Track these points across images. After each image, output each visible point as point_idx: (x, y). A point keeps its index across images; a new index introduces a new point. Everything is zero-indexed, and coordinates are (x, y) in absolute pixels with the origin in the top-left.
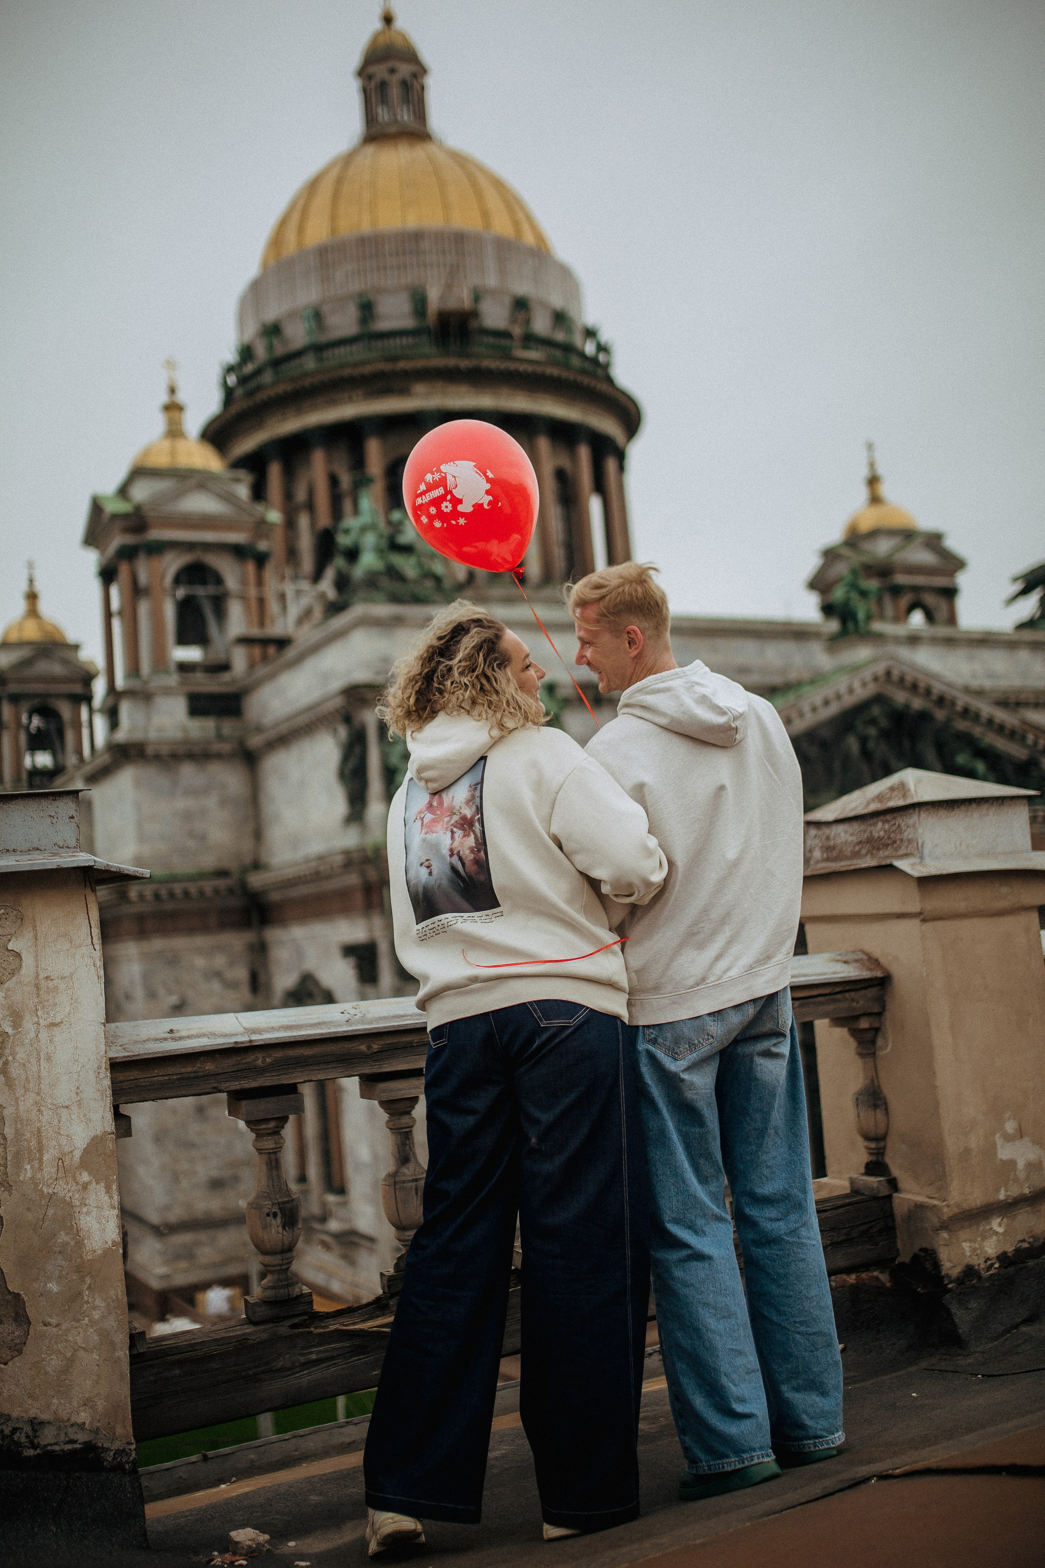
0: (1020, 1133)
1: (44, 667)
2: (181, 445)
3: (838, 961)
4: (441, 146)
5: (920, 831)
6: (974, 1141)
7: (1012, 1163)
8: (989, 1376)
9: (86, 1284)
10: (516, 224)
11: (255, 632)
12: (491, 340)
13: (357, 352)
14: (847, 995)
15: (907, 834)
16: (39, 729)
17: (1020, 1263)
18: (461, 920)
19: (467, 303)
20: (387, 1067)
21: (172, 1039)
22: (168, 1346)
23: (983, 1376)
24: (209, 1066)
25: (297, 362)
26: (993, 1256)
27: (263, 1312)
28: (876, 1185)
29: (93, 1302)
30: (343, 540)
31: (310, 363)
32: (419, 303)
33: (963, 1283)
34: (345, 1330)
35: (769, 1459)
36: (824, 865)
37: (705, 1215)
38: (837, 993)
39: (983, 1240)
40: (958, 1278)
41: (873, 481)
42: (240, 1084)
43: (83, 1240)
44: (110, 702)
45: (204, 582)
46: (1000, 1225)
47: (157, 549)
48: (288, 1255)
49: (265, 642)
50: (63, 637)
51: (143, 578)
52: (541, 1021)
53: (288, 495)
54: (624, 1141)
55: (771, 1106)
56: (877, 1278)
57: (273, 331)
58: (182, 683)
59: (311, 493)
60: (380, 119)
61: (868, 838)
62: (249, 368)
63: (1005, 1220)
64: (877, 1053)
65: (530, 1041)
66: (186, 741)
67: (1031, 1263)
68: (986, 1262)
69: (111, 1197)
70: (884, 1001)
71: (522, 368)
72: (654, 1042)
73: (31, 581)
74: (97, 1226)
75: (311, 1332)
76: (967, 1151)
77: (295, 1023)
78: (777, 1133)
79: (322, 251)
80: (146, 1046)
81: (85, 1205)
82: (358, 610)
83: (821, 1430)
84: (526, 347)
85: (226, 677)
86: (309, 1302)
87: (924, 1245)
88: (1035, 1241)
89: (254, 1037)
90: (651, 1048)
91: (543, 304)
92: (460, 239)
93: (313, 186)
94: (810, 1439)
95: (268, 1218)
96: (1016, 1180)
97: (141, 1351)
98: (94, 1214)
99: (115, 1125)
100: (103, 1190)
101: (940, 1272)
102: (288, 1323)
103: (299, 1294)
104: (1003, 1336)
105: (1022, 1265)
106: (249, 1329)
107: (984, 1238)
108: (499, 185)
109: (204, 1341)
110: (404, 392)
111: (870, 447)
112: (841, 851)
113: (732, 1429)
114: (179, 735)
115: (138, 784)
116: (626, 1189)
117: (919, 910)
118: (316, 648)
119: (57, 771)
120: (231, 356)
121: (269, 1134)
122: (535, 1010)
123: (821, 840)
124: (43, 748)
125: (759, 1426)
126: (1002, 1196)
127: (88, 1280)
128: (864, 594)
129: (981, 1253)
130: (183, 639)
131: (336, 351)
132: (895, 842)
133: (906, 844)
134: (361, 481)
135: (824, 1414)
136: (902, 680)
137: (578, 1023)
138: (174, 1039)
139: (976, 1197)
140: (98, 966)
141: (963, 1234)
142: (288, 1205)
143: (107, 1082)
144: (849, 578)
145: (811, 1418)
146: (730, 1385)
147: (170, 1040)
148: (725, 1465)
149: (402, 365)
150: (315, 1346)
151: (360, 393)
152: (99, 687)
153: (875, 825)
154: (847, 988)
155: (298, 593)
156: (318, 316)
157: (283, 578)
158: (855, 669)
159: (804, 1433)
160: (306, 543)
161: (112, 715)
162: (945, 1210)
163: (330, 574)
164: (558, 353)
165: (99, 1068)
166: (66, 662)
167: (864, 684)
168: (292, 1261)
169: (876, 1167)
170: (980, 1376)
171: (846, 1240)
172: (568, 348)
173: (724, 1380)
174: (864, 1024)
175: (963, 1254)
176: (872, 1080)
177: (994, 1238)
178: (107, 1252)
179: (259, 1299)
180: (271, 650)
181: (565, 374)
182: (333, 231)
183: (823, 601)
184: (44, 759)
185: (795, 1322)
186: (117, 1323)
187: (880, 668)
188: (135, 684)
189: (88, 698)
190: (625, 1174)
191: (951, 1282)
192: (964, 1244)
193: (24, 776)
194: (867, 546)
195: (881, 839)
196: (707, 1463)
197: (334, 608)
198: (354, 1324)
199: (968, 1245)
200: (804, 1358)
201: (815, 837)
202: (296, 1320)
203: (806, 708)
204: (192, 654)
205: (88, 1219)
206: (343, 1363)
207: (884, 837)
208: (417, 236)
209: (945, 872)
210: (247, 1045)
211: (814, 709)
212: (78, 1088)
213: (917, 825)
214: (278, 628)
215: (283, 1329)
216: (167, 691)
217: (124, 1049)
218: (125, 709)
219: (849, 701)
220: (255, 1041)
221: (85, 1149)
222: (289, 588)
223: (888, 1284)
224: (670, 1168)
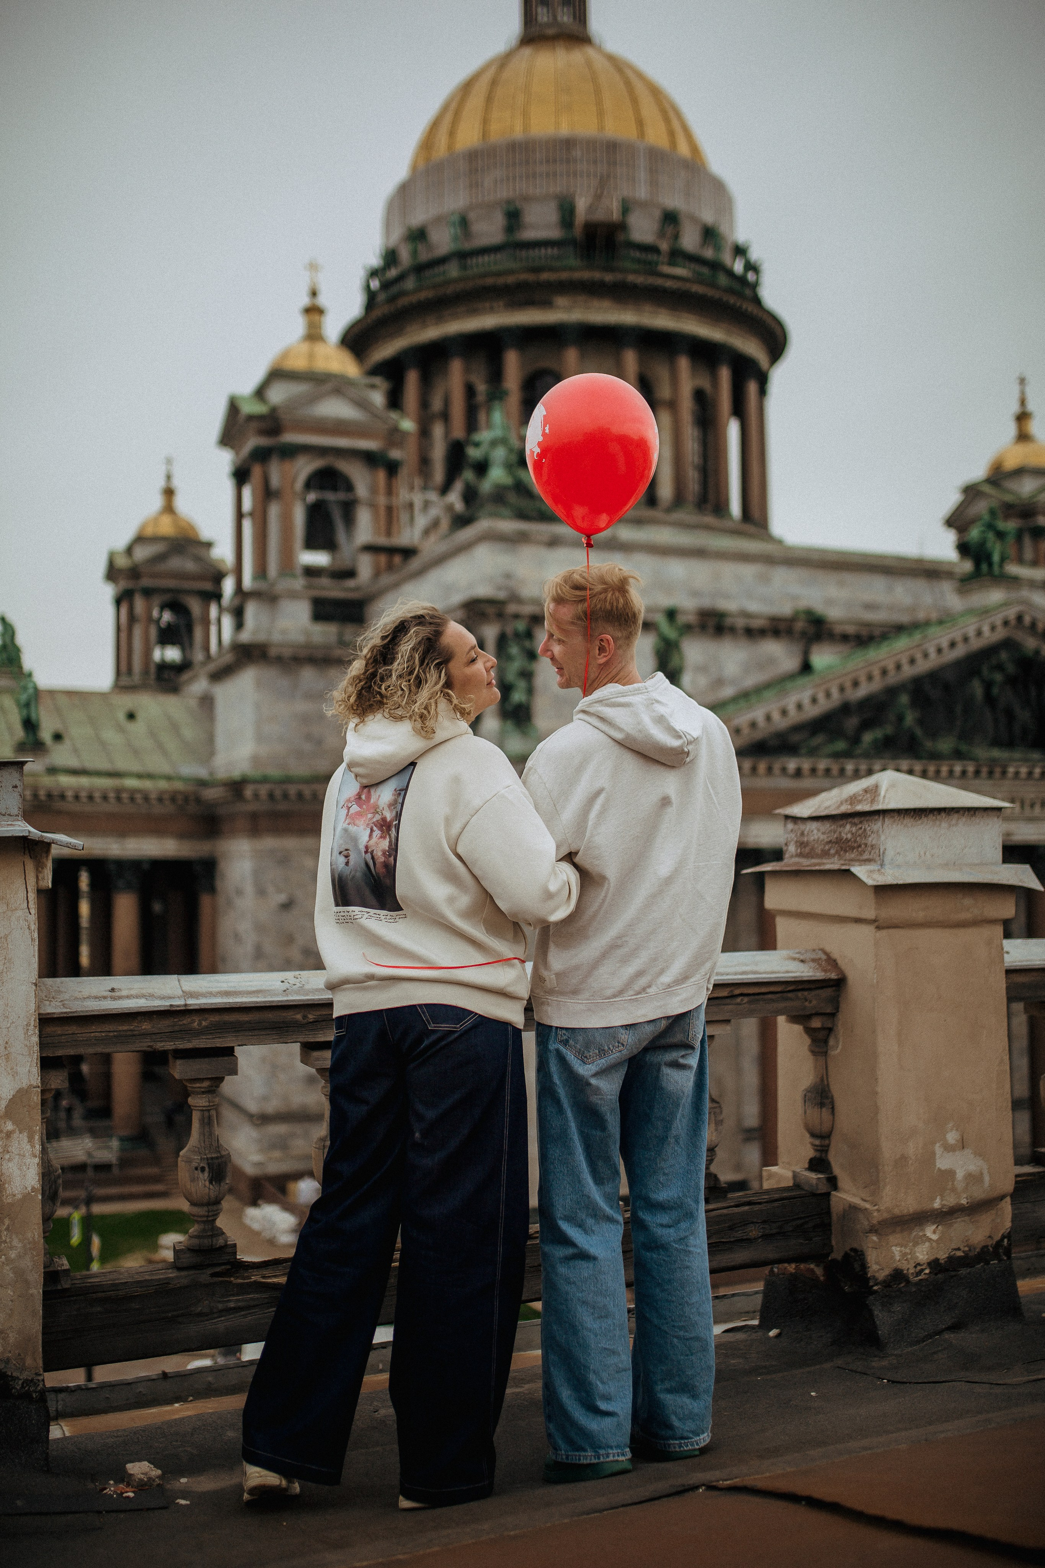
0: (962, 1144)
1: (176, 563)
2: (320, 350)
3: (794, 959)
4: (599, 49)
5: (883, 838)
6: (912, 1149)
7: (951, 1173)
8: (893, 1382)
9: (4, 1225)
10: (671, 134)
11: (382, 541)
12: (637, 254)
13: (502, 262)
14: (800, 994)
15: (871, 840)
16: (169, 625)
17: (951, 1271)
18: (366, 915)
19: (616, 216)
20: (320, 1037)
21: (111, 997)
22: (92, 1284)
23: (889, 1381)
24: (146, 1026)
25: (441, 268)
26: (923, 1262)
27: (187, 1259)
28: (814, 1182)
29: (11, 1242)
30: (473, 453)
31: (453, 270)
32: (567, 211)
33: (889, 1286)
34: (264, 1283)
35: (623, 1458)
36: (797, 860)
37: (595, 1215)
38: (789, 991)
39: (914, 1246)
40: (884, 1281)
41: (1022, 417)
42: (175, 1044)
43: (4, 1184)
44: (237, 602)
45: (335, 489)
46: (934, 1232)
47: (290, 452)
48: (215, 1208)
49: (391, 551)
50: (197, 534)
51: (275, 481)
52: (429, 1023)
53: (424, 403)
54: (506, 1142)
55: (673, 1115)
56: (812, 1271)
57: (418, 236)
58: (309, 587)
59: (447, 402)
60: (539, 18)
61: (837, 838)
62: (393, 273)
63: (940, 1227)
64: (829, 1051)
65: (419, 1041)
66: (308, 646)
67: (963, 1272)
68: (915, 1267)
69: (33, 1146)
70: (838, 1003)
71: (669, 284)
72: (565, 1043)
73: (169, 477)
74: (18, 1172)
75: (231, 1282)
76: (904, 1158)
77: (233, 989)
78: (677, 1142)
79: (473, 156)
80: (85, 1003)
81: (8, 1152)
82: (484, 524)
83: (687, 1431)
84: (672, 264)
85: (351, 583)
86: (232, 1253)
87: (855, 1246)
88: (970, 1250)
89: (190, 1001)
90: (561, 1048)
91: (694, 219)
92: (612, 147)
93: (467, 87)
94: (676, 1440)
95: (196, 1172)
96: (954, 1190)
97: (67, 1286)
98: (16, 1160)
99: (41, 1079)
100: (26, 1140)
101: (866, 1274)
102: (210, 1271)
103: (223, 1245)
104: (924, 1341)
105: (953, 1273)
106: (172, 1274)
107: (916, 1244)
108: (656, 92)
109: (127, 1282)
110: (546, 304)
111: (1022, 381)
112: (813, 849)
113: (593, 1424)
114: (301, 639)
115: (259, 684)
116: (503, 1190)
117: (873, 917)
118: (440, 560)
119: (184, 666)
120: (375, 260)
121: (203, 1093)
122: (424, 1013)
123: (796, 835)
124: (173, 643)
125: (619, 1425)
126: (937, 1204)
127: (7, 1222)
128: (1001, 535)
129: (911, 1258)
130: (311, 544)
131: (480, 259)
132: (860, 846)
133: (869, 849)
134: (497, 393)
135: (692, 1416)
136: (1033, 625)
137: (465, 1028)
138: (114, 998)
139: (909, 1204)
140: (33, 928)
141: (892, 1239)
142: (216, 1161)
143: (35, 1039)
144: (986, 517)
145: (680, 1419)
146: (598, 1383)
147: (109, 999)
148: (582, 1458)
149: (545, 276)
150: (233, 1295)
151: (501, 303)
152: (228, 586)
153: (843, 826)
154: (800, 987)
155: (427, 505)
156: (464, 223)
157: (412, 488)
158: (985, 612)
159: (671, 1432)
160: (438, 452)
161: (238, 614)
162: (875, 1214)
163: (458, 487)
164: (705, 270)
165: (28, 1025)
166: (198, 559)
167: (993, 628)
168: (219, 1213)
169: (818, 1164)
170: (886, 1381)
171: (778, 1233)
172: (716, 266)
173: (592, 1377)
174: (816, 1023)
175: (892, 1257)
176: (822, 1080)
177: (927, 1244)
178: (26, 1197)
179: (184, 1246)
180: (397, 559)
181: (710, 292)
182: (485, 134)
183: (959, 539)
184: (172, 654)
185: (674, 1326)
186: (32, 1263)
187: (1011, 613)
188: (262, 586)
189: (217, 596)
190: (504, 1177)
191: (876, 1284)
192: (893, 1248)
193: (153, 670)
194: (1011, 485)
195: (849, 841)
196: (565, 1453)
197: (461, 521)
198: (275, 1276)
199: (898, 1249)
200: (679, 1362)
201: (792, 831)
202: (218, 1269)
203: (932, 651)
204: (319, 559)
205: (10, 1165)
206: (261, 1312)
207: (850, 840)
208: (568, 143)
209: (901, 882)
210: (182, 1008)
211: (939, 651)
212: (7, 1043)
213: (880, 832)
214: (407, 536)
215: (204, 1277)
216: (293, 595)
217: (63, 1005)
218: (251, 610)
219: (976, 644)
220: (191, 1005)
221: (10, 1100)
222: (418, 499)
223: (822, 1278)
224: (568, 1167)
